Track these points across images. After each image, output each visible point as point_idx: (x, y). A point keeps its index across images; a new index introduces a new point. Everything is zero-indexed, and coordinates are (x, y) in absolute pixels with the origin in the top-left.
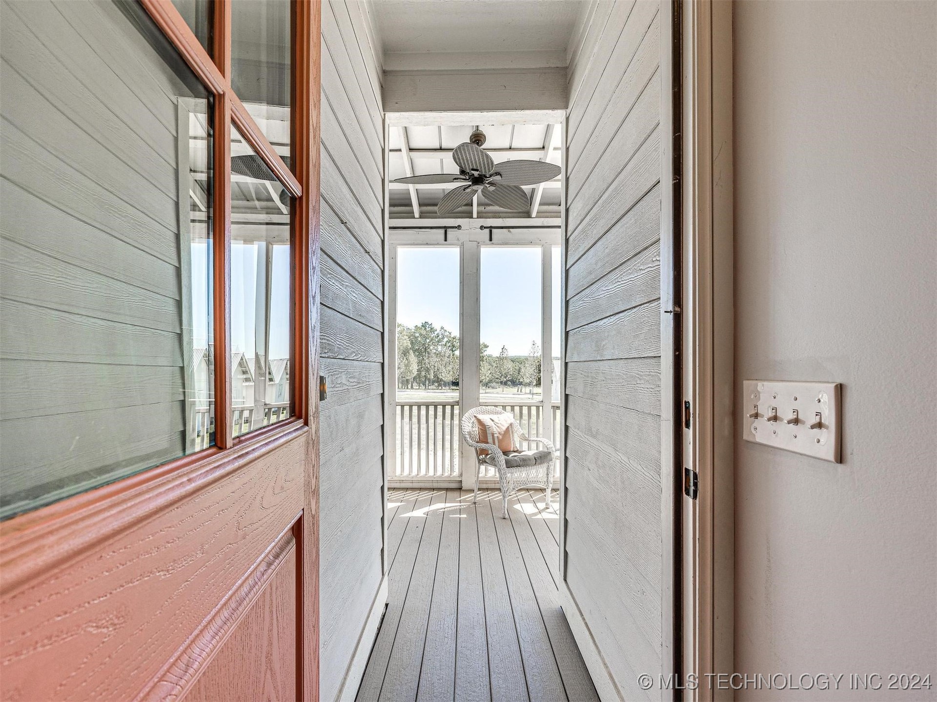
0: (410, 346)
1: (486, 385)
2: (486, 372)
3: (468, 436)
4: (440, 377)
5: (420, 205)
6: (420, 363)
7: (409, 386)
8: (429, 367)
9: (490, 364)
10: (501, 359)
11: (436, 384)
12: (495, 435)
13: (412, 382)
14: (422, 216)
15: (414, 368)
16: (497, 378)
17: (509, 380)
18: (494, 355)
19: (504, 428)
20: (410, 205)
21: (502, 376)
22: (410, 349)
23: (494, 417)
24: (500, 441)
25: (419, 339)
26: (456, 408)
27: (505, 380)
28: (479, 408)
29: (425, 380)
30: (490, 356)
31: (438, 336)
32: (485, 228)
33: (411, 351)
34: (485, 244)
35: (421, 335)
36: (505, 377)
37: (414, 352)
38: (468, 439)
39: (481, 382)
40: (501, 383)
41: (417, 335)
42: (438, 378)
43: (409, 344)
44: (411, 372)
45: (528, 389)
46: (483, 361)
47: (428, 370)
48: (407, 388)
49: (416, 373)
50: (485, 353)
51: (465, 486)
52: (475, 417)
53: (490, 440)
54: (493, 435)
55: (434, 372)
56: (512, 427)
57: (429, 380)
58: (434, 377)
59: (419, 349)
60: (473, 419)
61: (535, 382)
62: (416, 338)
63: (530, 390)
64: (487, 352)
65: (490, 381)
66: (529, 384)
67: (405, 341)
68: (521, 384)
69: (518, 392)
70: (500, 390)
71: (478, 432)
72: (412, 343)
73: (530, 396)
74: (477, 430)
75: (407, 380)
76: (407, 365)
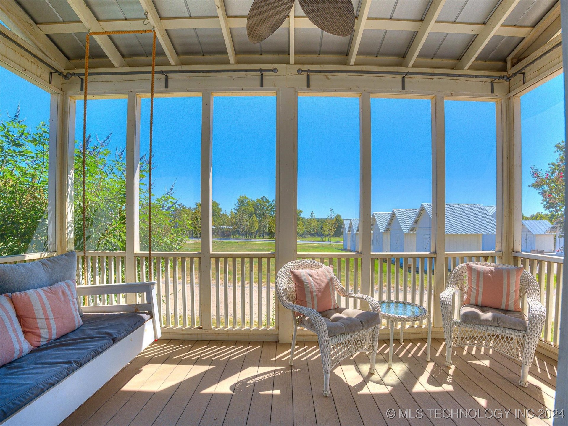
0: (254, 211)
1: (302, 236)
2: (301, 228)
3: (283, 295)
4: (273, 231)
5: (236, 52)
6: (260, 222)
7: (253, 237)
8: (265, 224)
9: (303, 223)
10: (311, 220)
11: (270, 235)
12: (314, 293)
13: (255, 234)
14: (238, 62)
15: (256, 225)
16: (308, 232)
17: (315, 233)
18: (306, 218)
19: (324, 285)
20: (225, 52)
21: (311, 230)
22: (254, 213)
23: (313, 272)
24: (319, 299)
25: (260, 207)
26: (273, 260)
27: (313, 232)
28: (296, 261)
29: (263, 233)
30: (303, 218)
31: (271, 205)
32: (302, 71)
33: (254, 215)
34: (302, 90)
35: (261, 204)
36: (313, 231)
37: (256, 215)
38: (284, 298)
39: (298, 234)
40: (311, 234)
41: (258, 204)
42: (271, 231)
43: (253, 210)
44: (254, 227)
45: (327, 239)
46: (299, 221)
47: (264, 226)
48: (252, 238)
49: (257, 228)
50: (301, 216)
51: (282, 339)
52: (292, 272)
53: (309, 299)
54: (312, 292)
55: (269, 227)
56: (332, 283)
57: (266, 232)
58: (269, 231)
59: (259, 213)
60: (290, 274)
61: (332, 234)
62: (258, 206)
63: (329, 239)
64: (302, 216)
65: (304, 233)
66: (328, 235)
67: (250, 208)
68: (323, 235)
69: (321, 240)
70: (309, 239)
71: (294, 289)
72: (255, 210)
73: (329, 243)
74: (294, 286)
75: (252, 233)
76: (252, 223)
